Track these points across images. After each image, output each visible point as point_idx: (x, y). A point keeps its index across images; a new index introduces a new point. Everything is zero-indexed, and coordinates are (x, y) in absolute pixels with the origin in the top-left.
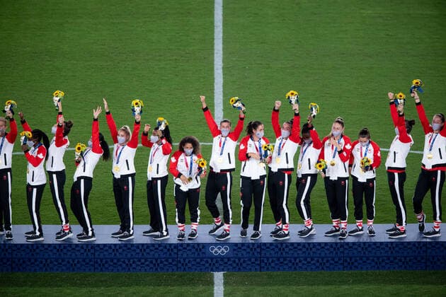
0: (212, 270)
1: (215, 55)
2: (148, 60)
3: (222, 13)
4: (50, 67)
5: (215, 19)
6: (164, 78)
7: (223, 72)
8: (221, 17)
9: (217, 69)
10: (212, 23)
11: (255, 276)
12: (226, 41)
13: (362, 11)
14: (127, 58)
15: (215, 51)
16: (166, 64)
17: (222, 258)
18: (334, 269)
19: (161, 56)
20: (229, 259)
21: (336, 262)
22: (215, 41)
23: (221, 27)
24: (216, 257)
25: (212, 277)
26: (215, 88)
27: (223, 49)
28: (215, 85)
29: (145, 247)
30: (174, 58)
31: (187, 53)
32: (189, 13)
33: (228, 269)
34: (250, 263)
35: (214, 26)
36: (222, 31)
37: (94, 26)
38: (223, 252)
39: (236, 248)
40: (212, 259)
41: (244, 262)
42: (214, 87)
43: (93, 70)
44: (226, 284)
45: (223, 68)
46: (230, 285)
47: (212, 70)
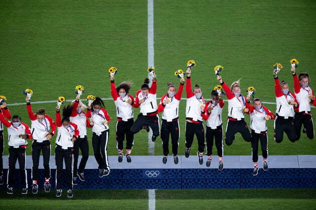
0: (147, 188)
1: (148, 36)
2: (101, 39)
3: (153, 6)
4: (32, 44)
5: (148, 10)
6: (112, 52)
7: (154, 48)
8: (152, 9)
9: (150, 46)
10: (146, 13)
11: (178, 192)
12: (156, 26)
13: (253, 5)
14: (85, 38)
15: (149, 33)
16: (114, 42)
17: (154, 180)
18: (233, 187)
19: (110, 36)
20: (159, 180)
21: (235, 183)
22: (148, 27)
23: (153, 16)
24: (150, 179)
25: (147, 193)
26: (149, 59)
27: (154, 31)
28: (149, 57)
30: (119, 37)
31: (128, 34)
32: (130, 6)
33: (159, 187)
34: (174, 183)
35: (147, 15)
36: (153, 19)
37: (63, 15)
38: (155, 175)
39: (164, 172)
40: (147, 180)
41: (170, 182)
42: (147, 58)
43: (62, 46)
44: (157, 198)
45: (154, 45)
46: (160, 198)
47: (147, 46)
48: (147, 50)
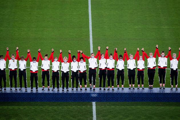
0: (92, 101)
12: (93, 35)
15: (90, 38)
20: (97, 98)
24: (93, 97)
29: (71, 94)
33: (97, 101)
36: (92, 32)
38: (95, 96)
39: (99, 94)
41: (102, 99)
42: (90, 48)
46: (98, 106)
47: (89, 44)
48: (90, 45)
